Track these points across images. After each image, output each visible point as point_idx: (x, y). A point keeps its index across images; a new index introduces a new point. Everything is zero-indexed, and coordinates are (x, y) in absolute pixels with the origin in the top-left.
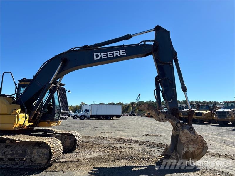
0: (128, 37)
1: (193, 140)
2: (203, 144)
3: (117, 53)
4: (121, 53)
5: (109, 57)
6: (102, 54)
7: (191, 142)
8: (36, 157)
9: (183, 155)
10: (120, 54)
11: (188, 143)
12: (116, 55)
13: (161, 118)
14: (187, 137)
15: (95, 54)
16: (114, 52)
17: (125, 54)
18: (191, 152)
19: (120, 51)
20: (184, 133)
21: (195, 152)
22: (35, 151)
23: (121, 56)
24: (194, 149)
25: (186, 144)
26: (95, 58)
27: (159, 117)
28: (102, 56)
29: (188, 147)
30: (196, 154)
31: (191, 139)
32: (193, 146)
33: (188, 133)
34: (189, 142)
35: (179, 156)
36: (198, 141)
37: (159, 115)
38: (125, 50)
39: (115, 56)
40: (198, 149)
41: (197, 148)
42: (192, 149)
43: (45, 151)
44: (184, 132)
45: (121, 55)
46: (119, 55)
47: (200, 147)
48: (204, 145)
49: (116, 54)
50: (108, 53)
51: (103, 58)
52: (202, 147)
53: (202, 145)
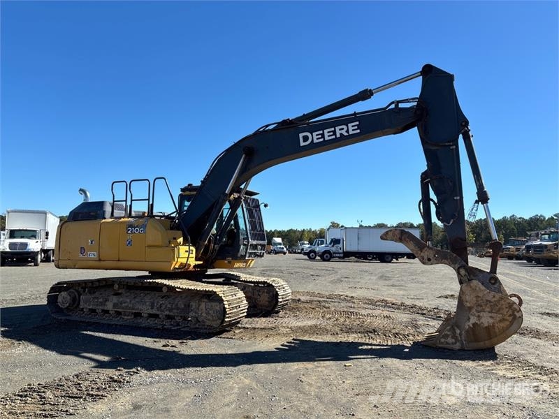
0: (365, 95)
1: (490, 302)
2: (513, 312)
3: (343, 129)
4: (351, 128)
5: (327, 138)
6: (314, 134)
7: (486, 305)
8: (204, 315)
9: (467, 332)
10: (347, 131)
11: (480, 309)
12: (341, 134)
13: (426, 258)
14: (477, 297)
15: (301, 135)
16: (337, 128)
17: (358, 131)
18: (486, 325)
19: (349, 125)
20: (471, 287)
21: (493, 326)
22: (203, 306)
23: (349, 135)
24: (491, 321)
25: (474, 311)
26: (302, 144)
27: (422, 254)
28: (315, 137)
29: (479, 316)
30: (497, 330)
31: (487, 301)
32: (490, 314)
33: (479, 288)
34: (481, 306)
35: (458, 331)
36: (502, 305)
37: (424, 251)
38: (357, 123)
39: (338, 136)
40: (500, 321)
41: (498, 319)
42: (487, 320)
43: (217, 306)
44: (472, 285)
45: (351, 132)
46: (346, 134)
47: (507, 317)
48: (516, 313)
49: (342, 132)
50: (326, 131)
51: (315, 141)
52: (510, 319)
53: (510, 312)
